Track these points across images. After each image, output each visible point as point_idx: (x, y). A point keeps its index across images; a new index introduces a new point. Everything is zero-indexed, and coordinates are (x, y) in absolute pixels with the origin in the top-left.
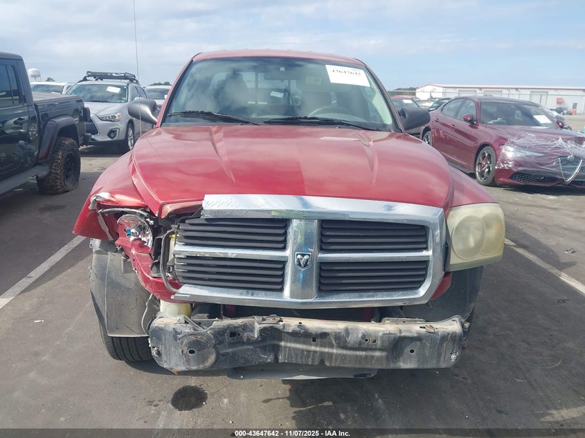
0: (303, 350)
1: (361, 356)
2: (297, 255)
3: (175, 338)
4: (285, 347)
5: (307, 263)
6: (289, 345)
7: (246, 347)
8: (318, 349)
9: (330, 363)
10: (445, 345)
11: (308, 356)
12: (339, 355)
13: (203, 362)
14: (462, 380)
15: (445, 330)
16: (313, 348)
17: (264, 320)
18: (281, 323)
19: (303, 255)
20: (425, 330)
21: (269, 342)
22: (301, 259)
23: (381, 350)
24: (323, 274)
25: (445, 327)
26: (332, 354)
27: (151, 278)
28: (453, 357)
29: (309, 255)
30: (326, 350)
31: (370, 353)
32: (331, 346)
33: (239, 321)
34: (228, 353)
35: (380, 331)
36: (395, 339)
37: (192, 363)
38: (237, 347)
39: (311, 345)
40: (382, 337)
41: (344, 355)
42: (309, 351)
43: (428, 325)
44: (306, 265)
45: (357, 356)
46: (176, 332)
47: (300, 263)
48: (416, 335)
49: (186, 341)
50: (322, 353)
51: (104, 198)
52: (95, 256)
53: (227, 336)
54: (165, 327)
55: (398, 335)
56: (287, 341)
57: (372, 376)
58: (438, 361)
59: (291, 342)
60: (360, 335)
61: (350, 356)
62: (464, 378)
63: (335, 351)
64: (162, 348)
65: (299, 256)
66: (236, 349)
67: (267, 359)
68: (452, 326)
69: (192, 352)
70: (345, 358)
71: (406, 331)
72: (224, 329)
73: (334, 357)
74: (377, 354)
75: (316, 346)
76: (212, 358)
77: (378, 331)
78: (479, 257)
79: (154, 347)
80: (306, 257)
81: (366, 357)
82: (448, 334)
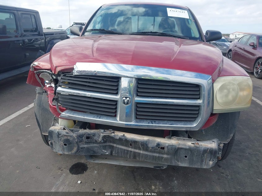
0: (125, 150)
1: (156, 156)
2: (123, 97)
3: (58, 137)
4: (116, 147)
5: (128, 102)
6: (118, 146)
7: (95, 145)
8: (133, 150)
9: (139, 158)
10: (205, 155)
11: (127, 153)
12: (144, 154)
13: (71, 151)
14: (225, 176)
15: (206, 146)
16: (130, 149)
17: (105, 131)
18: (113, 134)
19: (126, 98)
20: (193, 145)
21: (108, 144)
22: (125, 100)
23: (167, 154)
24: (138, 109)
25: (207, 145)
26: (140, 153)
27: (52, 105)
28: (211, 163)
29: (129, 98)
30: (137, 151)
31: (161, 155)
32: (140, 149)
33: (93, 131)
34: (85, 148)
35: (167, 143)
36: (175, 149)
37: (65, 151)
38: (90, 145)
39: (129, 147)
40: (167, 147)
41: (147, 155)
42: (128, 151)
43: (196, 142)
44: (128, 103)
45: (153, 156)
46: (58, 133)
47: (124, 102)
48: (188, 148)
49: (63, 139)
50: (135, 153)
51: (36, 65)
52: (37, 95)
53: (84, 138)
54: (54, 130)
55: (177, 146)
56: (117, 144)
57: (164, 168)
58: (201, 164)
59: (119, 145)
60: (155, 144)
61: (150, 156)
62: (226, 175)
63: (141, 152)
64: (52, 141)
65: (124, 98)
66: (89, 146)
67: (106, 152)
68: (212, 145)
69: (65, 145)
70: (147, 157)
71: (183, 145)
72: (82, 134)
73: (141, 155)
74: (165, 156)
75: (132, 148)
76: (75, 149)
77: (166, 143)
78: (234, 107)
79: (50, 141)
80: (128, 99)
81: (159, 157)
82: (208, 149)
